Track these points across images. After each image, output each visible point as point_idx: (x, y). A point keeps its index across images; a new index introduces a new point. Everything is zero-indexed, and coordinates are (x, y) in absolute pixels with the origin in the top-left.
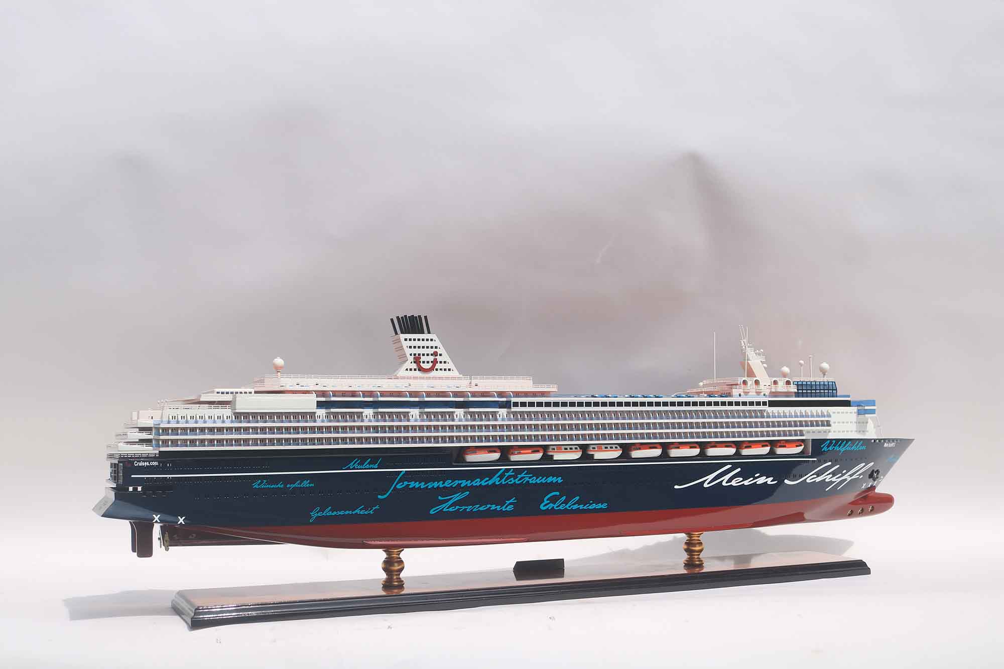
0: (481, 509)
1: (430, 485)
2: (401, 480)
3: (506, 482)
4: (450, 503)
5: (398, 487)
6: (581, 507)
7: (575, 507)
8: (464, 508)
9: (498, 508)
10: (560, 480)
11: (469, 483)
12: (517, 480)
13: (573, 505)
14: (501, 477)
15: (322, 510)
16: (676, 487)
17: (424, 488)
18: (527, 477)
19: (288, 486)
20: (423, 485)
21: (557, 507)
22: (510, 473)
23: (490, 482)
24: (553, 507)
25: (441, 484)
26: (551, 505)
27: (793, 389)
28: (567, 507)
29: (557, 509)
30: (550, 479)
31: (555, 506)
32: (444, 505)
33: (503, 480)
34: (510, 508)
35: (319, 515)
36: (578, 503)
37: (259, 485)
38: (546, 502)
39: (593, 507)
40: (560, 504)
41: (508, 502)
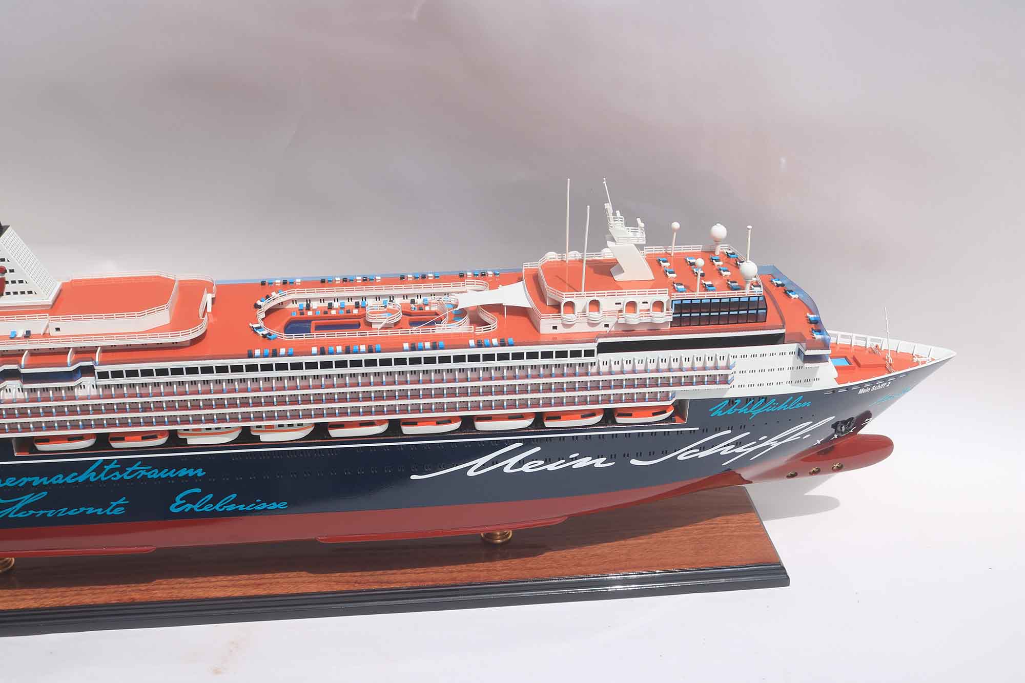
0: (71, 513)
3: (108, 477)
4: (19, 506)
6: (241, 507)
7: (231, 508)
8: (41, 512)
9: (99, 511)
10: (200, 473)
11: (45, 481)
13: (225, 505)
18: (143, 470)
21: (198, 508)
23: (81, 479)
26: (189, 507)
27: (664, 317)
28: (217, 507)
29: (198, 510)
30: (183, 472)
31: (196, 507)
32: (10, 509)
33: (102, 475)
36: (235, 502)
38: (178, 501)
39: (263, 507)
41: (114, 504)
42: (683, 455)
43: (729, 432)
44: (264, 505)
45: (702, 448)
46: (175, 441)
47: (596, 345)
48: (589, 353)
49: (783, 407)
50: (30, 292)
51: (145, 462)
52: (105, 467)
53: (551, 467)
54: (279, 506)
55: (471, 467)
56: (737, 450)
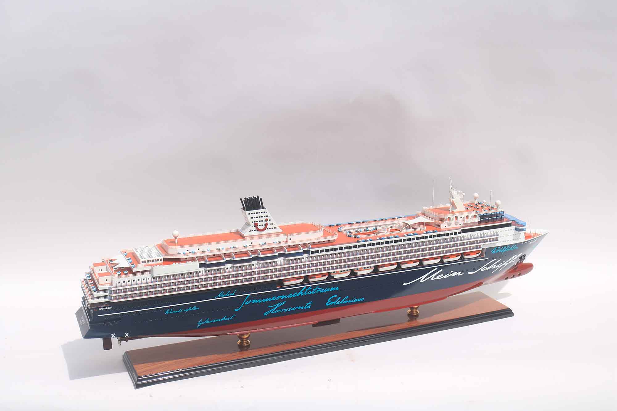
0: (293, 309)
1: (264, 301)
2: (248, 300)
4: (275, 308)
5: (246, 303)
6: (349, 301)
7: (346, 302)
8: (283, 310)
9: (302, 308)
10: (337, 289)
11: (286, 297)
12: (313, 292)
14: (304, 291)
15: (204, 321)
16: (404, 284)
17: (260, 303)
19: (185, 310)
20: (260, 301)
22: (309, 289)
23: (298, 295)
24: (333, 304)
25: (270, 299)
26: (332, 303)
30: (332, 289)
32: (271, 310)
33: (305, 292)
34: (309, 307)
35: (202, 323)
36: (348, 299)
37: (168, 312)
38: (329, 301)
40: (337, 302)
41: (308, 304)
42: (482, 269)
43: (496, 259)
44: (357, 300)
45: (488, 266)
46: (330, 277)
47: (461, 230)
48: (459, 233)
49: (511, 249)
50: (275, 228)
51: (320, 286)
52: (307, 289)
53: (445, 277)
54: (361, 300)
55: (421, 279)
56: (497, 267)
